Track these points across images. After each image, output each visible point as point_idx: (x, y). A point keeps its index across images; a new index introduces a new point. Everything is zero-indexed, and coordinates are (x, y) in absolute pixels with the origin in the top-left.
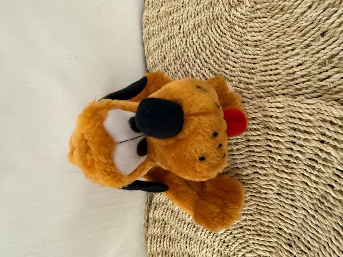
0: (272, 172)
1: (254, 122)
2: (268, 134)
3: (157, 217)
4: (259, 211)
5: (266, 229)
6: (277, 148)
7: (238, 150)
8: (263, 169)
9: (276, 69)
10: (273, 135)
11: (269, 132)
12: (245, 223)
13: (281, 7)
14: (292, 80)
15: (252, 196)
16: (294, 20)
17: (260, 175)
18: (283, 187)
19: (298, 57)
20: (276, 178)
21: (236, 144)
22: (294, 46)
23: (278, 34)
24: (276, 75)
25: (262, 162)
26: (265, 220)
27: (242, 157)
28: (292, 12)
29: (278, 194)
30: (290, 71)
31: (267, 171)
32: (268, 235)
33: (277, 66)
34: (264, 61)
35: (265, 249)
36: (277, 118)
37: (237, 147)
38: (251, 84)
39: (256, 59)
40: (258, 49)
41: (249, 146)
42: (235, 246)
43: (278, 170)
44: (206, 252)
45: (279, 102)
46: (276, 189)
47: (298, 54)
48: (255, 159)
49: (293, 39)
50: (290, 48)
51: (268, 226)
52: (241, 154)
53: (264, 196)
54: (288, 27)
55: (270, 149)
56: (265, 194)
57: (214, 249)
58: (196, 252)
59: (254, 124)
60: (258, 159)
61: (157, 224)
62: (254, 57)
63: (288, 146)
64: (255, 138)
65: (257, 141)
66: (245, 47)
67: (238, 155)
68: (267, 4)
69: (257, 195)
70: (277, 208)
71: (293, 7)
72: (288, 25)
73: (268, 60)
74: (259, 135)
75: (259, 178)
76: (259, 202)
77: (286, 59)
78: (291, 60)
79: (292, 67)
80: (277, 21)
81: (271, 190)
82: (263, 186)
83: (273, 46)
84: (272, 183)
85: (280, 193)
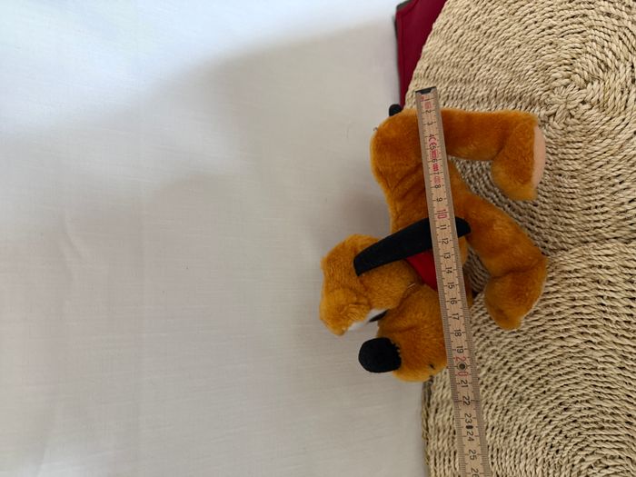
0: (609, 339)
1: (578, 275)
2: (599, 289)
3: (440, 424)
4: (598, 395)
5: (611, 418)
6: (612, 307)
7: (559, 312)
8: (597, 335)
9: (602, 206)
10: (605, 290)
11: (600, 287)
12: (579, 415)
13: (599, 131)
14: (625, 220)
15: (585, 374)
16: (618, 147)
17: (594, 344)
18: (625, 358)
19: (628, 192)
20: (616, 347)
21: (555, 305)
22: (621, 178)
23: (600, 163)
24: (603, 213)
25: (594, 327)
26: (607, 405)
27: (566, 322)
28: (614, 138)
29: (621, 368)
30: (621, 209)
31: (602, 337)
32: (615, 426)
33: (603, 202)
34: (585, 196)
35: (612, 446)
36: (608, 268)
37: (558, 309)
38: (571, 225)
39: (574, 193)
40: (575, 180)
41: (574, 307)
42: (568, 449)
43: (616, 335)
44: (526, 465)
45: (608, 249)
46: (617, 361)
47: (628, 188)
48: (584, 323)
49: (620, 169)
50: (617, 181)
51: (612, 414)
52: (563, 318)
53: (602, 372)
54: (612, 155)
55: (603, 308)
56: (604, 369)
57: (537, 460)
58: (509, 469)
59: (578, 278)
60: (589, 323)
61: (441, 434)
62: (571, 190)
63: (626, 303)
64: (581, 296)
65: (585, 299)
66: (557, 177)
67: (560, 319)
68: (581, 126)
69: (593, 372)
70: (622, 388)
71: (614, 132)
72: (612, 152)
73: (590, 195)
74: (586, 291)
75: (592, 349)
76: (596, 381)
77: (613, 193)
78: (621, 195)
79: (623, 204)
80: (596, 148)
81: (611, 363)
82: (599, 360)
83: (595, 178)
84: (610, 353)
85: (623, 366)
